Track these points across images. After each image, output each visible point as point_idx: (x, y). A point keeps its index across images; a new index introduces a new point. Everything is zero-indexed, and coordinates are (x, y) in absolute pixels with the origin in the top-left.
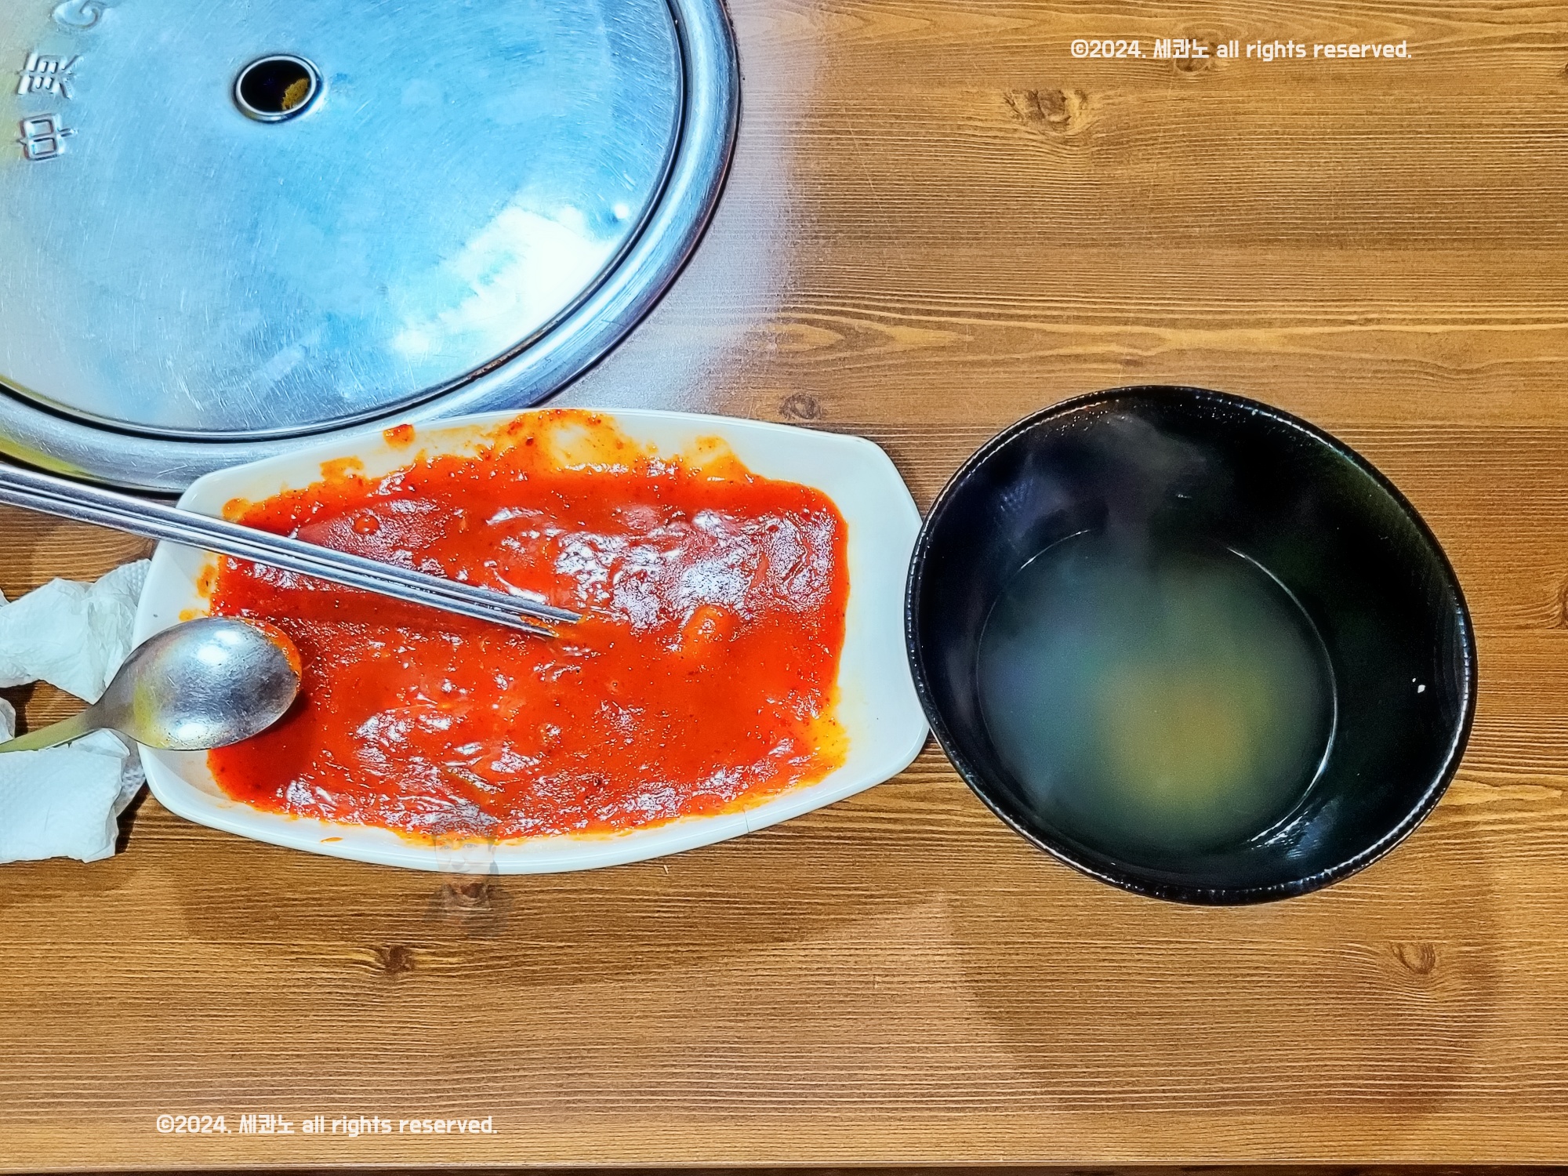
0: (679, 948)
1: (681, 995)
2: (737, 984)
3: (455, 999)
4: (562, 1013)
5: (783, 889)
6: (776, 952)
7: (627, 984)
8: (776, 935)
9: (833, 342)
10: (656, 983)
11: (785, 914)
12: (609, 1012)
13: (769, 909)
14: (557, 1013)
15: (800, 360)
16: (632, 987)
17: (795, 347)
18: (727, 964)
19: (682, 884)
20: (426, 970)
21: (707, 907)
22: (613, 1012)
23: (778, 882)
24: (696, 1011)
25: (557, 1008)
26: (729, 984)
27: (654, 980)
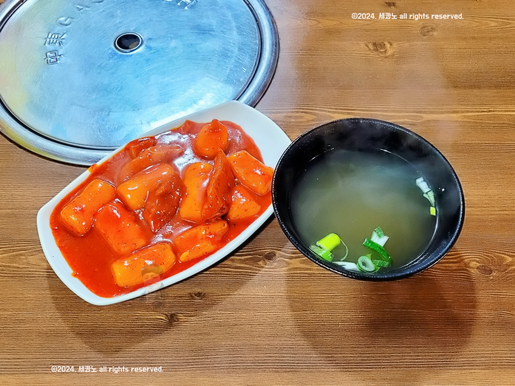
0: (270, 314)
1: (272, 329)
2: (291, 325)
3: (193, 331)
4: (230, 336)
5: (305, 294)
6: (304, 315)
7: (253, 326)
8: (304, 309)
9: (313, 119)
10: (263, 325)
11: (307, 302)
12: (247, 335)
13: (301, 300)
14: (228, 336)
15: (303, 124)
16: (255, 327)
17: (301, 120)
18: (287, 319)
19: (270, 292)
20: (183, 321)
21: (280, 300)
22: (248, 335)
23: (304, 291)
24: (277, 335)
25: (228, 334)
26: (288, 326)
27: (262, 324)
